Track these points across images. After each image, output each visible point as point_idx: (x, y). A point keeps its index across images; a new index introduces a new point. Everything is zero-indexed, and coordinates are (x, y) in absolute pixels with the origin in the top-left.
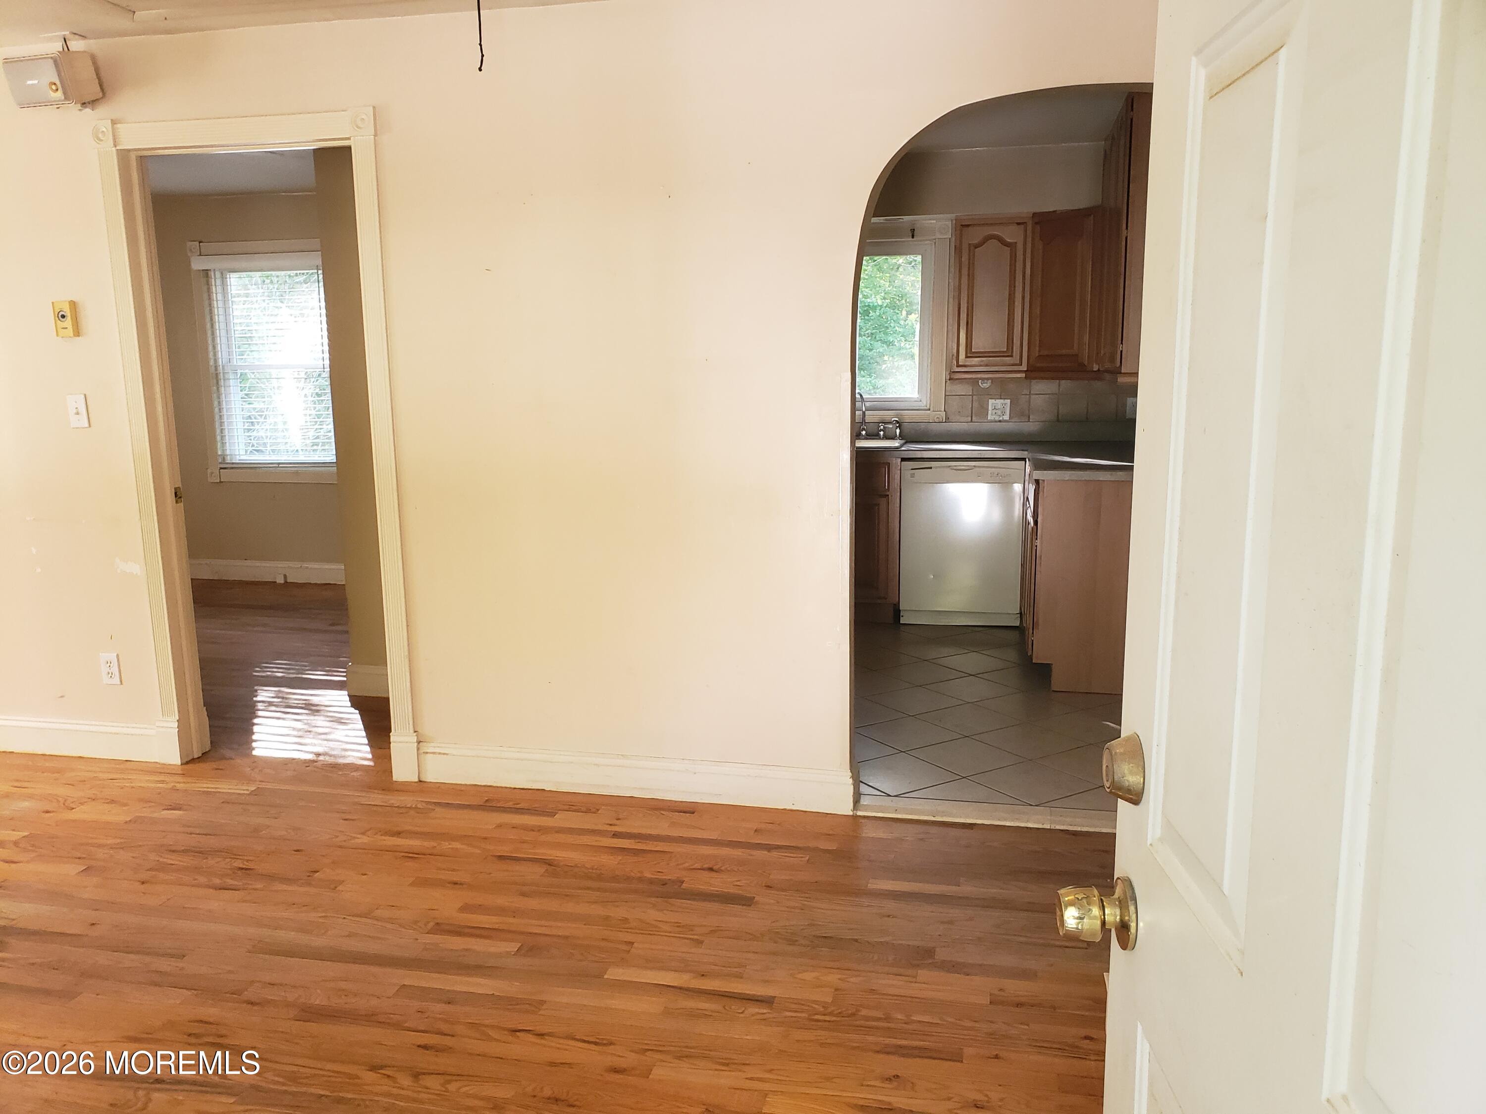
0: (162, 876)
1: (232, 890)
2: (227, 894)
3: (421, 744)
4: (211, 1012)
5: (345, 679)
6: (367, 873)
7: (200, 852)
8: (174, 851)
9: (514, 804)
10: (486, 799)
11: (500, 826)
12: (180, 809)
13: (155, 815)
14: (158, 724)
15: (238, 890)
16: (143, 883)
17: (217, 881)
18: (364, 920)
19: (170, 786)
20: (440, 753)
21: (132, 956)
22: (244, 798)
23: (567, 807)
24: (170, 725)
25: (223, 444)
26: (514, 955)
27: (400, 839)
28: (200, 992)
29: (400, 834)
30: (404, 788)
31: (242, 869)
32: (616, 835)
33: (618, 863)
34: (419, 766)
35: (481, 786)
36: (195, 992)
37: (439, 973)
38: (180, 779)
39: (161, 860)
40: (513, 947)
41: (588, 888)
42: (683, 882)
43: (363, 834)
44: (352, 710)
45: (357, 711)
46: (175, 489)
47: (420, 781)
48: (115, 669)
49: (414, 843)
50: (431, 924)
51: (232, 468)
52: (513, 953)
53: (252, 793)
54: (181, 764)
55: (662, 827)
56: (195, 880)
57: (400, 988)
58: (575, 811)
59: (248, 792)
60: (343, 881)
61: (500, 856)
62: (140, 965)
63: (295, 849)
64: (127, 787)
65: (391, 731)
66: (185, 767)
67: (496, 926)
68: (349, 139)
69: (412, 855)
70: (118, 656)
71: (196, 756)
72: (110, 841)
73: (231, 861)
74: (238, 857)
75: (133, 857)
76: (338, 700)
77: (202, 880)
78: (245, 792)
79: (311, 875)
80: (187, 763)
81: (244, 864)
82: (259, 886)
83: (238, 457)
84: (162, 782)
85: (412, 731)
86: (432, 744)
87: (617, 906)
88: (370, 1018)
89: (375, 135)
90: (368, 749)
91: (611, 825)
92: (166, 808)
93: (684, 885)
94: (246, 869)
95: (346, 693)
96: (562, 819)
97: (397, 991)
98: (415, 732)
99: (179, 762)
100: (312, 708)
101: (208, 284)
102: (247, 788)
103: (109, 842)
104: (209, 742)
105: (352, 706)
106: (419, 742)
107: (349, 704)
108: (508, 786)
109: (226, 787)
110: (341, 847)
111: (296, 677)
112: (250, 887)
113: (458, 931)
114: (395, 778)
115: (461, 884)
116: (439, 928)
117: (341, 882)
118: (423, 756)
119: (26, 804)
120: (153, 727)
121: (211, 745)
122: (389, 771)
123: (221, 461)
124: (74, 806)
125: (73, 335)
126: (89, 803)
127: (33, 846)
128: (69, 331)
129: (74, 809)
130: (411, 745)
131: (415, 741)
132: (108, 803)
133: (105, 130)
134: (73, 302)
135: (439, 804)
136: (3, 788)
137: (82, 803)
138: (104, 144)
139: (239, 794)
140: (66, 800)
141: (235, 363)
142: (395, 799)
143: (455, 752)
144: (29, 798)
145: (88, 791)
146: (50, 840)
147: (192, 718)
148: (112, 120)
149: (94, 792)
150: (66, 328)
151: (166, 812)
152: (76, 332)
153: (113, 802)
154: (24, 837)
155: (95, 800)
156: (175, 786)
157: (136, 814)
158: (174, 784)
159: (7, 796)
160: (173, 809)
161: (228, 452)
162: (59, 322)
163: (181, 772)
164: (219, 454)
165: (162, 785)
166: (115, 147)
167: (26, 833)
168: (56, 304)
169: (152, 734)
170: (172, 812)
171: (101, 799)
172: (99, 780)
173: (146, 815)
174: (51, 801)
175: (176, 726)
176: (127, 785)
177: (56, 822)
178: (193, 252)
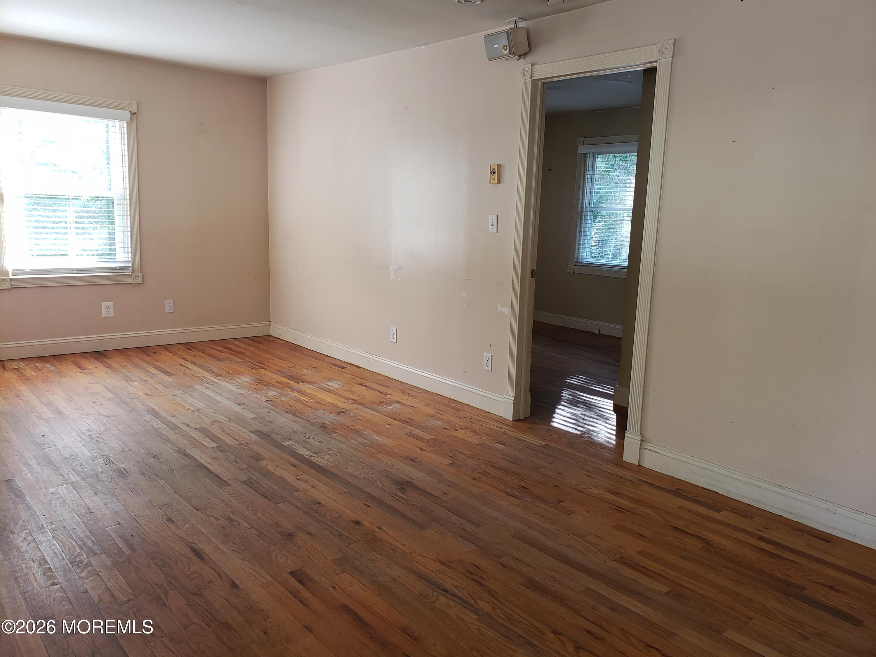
0: (484, 478)
1: (515, 497)
2: (512, 499)
3: (643, 442)
4: (483, 563)
5: (613, 393)
6: (590, 512)
7: (506, 471)
8: (494, 467)
9: (695, 497)
10: (677, 488)
11: (681, 507)
12: (503, 445)
13: (492, 445)
14: (505, 396)
15: (518, 499)
16: (474, 479)
17: (509, 490)
18: (579, 539)
19: (503, 431)
20: (654, 451)
21: (457, 517)
22: (537, 447)
23: (730, 509)
24: (510, 398)
25: (579, 252)
26: (664, 594)
27: (616, 497)
28: (481, 549)
29: (617, 494)
30: (628, 466)
31: (523, 487)
32: (761, 538)
33: (758, 559)
34: (640, 455)
35: (676, 478)
36: (478, 548)
37: (613, 588)
38: (510, 429)
39: (486, 469)
40: (664, 589)
41: (729, 569)
42: (804, 589)
43: (596, 487)
44: (613, 413)
45: (616, 414)
46: (532, 270)
47: (639, 465)
48: (490, 363)
49: (624, 502)
50: (617, 556)
51: (581, 266)
52: (664, 593)
53: (543, 446)
54: (513, 421)
55: (799, 544)
56: (498, 485)
57: (586, 589)
58: (736, 513)
59: (541, 445)
60: (575, 512)
61: (675, 527)
62: (458, 523)
63: (554, 484)
64: (484, 426)
65: (626, 430)
66: (514, 422)
67: (658, 571)
68: (656, 61)
69: (620, 509)
70: (492, 355)
71: (521, 418)
72: (468, 452)
73: (519, 481)
74: (524, 480)
75: (474, 464)
76: (608, 405)
77: (502, 487)
78: (539, 444)
79: (558, 502)
80: (516, 421)
81: (526, 485)
82: (529, 500)
83: (585, 260)
84: (501, 428)
85: (639, 433)
86: (649, 444)
87: (747, 588)
88: (562, 600)
89: (673, 58)
90: (614, 437)
91: (759, 530)
92: (498, 442)
93: (806, 592)
94: (526, 488)
95: (612, 402)
96: (724, 516)
97: (584, 590)
98: (641, 434)
99: (511, 419)
100: (589, 406)
101: (585, 161)
102: (541, 442)
103: (466, 452)
104: (530, 412)
105: (613, 411)
106: (642, 441)
107: (612, 409)
108: (694, 483)
109: (530, 439)
110: (580, 491)
111: (587, 387)
112: (525, 499)
113: (633, 566)
114: (624, 459)
115: (644, 537)
116: (622, 560)
117: (574, 512)
118: (643, 450)
119: (439, 422)
120: (502, 397)
121: (530, 415)
122: (621, 454)
123: (575, 261)
124: (457, 429)
125: (497, 183)
126: (465, 430)
127: (434, 444)
128: (495, 181)
129: (457, 430)
130: (637, 441)
131: (640, 439)
132: (473, 432)
133: (527, 69)
134: (500, 165)
135: (646, 483)
136: (431, 411)
137: (461, 429)
138: (526, 77)
139: (536, 445)
140: (455, 425)
141: (592, 207)
142: (621, 472)
143: (663, 452)
144: (440, 420)
145: (466, 423)
146: (442, 443)
147: (522, 397)
148: (532, 64)
149: (469, 425)
150: (494, 179)
151: (497, 444)
152: (499, 182)
153: (475, 432)
154: (432, 439)
155: (467, 428)
156: (506, 432)
157: (483, 442)
158: (506, 430)
159: (432, 416)
160: (501, 444)
161: (580, 257)
162: (491, 175)
163: (511, 425)
164: (576, 257)
165: (500, 430)
166: (531, 78)
167: (434, 437)
168: (490, 165)
169: (501, 401)
170: (499, 445)
171: (470, 429)
172: (473, 419)
173: (488, 443)
174: (449, 424)
175: (513, 399)
176: (484, 425)
177: (447, 435)
178: (580, 143)
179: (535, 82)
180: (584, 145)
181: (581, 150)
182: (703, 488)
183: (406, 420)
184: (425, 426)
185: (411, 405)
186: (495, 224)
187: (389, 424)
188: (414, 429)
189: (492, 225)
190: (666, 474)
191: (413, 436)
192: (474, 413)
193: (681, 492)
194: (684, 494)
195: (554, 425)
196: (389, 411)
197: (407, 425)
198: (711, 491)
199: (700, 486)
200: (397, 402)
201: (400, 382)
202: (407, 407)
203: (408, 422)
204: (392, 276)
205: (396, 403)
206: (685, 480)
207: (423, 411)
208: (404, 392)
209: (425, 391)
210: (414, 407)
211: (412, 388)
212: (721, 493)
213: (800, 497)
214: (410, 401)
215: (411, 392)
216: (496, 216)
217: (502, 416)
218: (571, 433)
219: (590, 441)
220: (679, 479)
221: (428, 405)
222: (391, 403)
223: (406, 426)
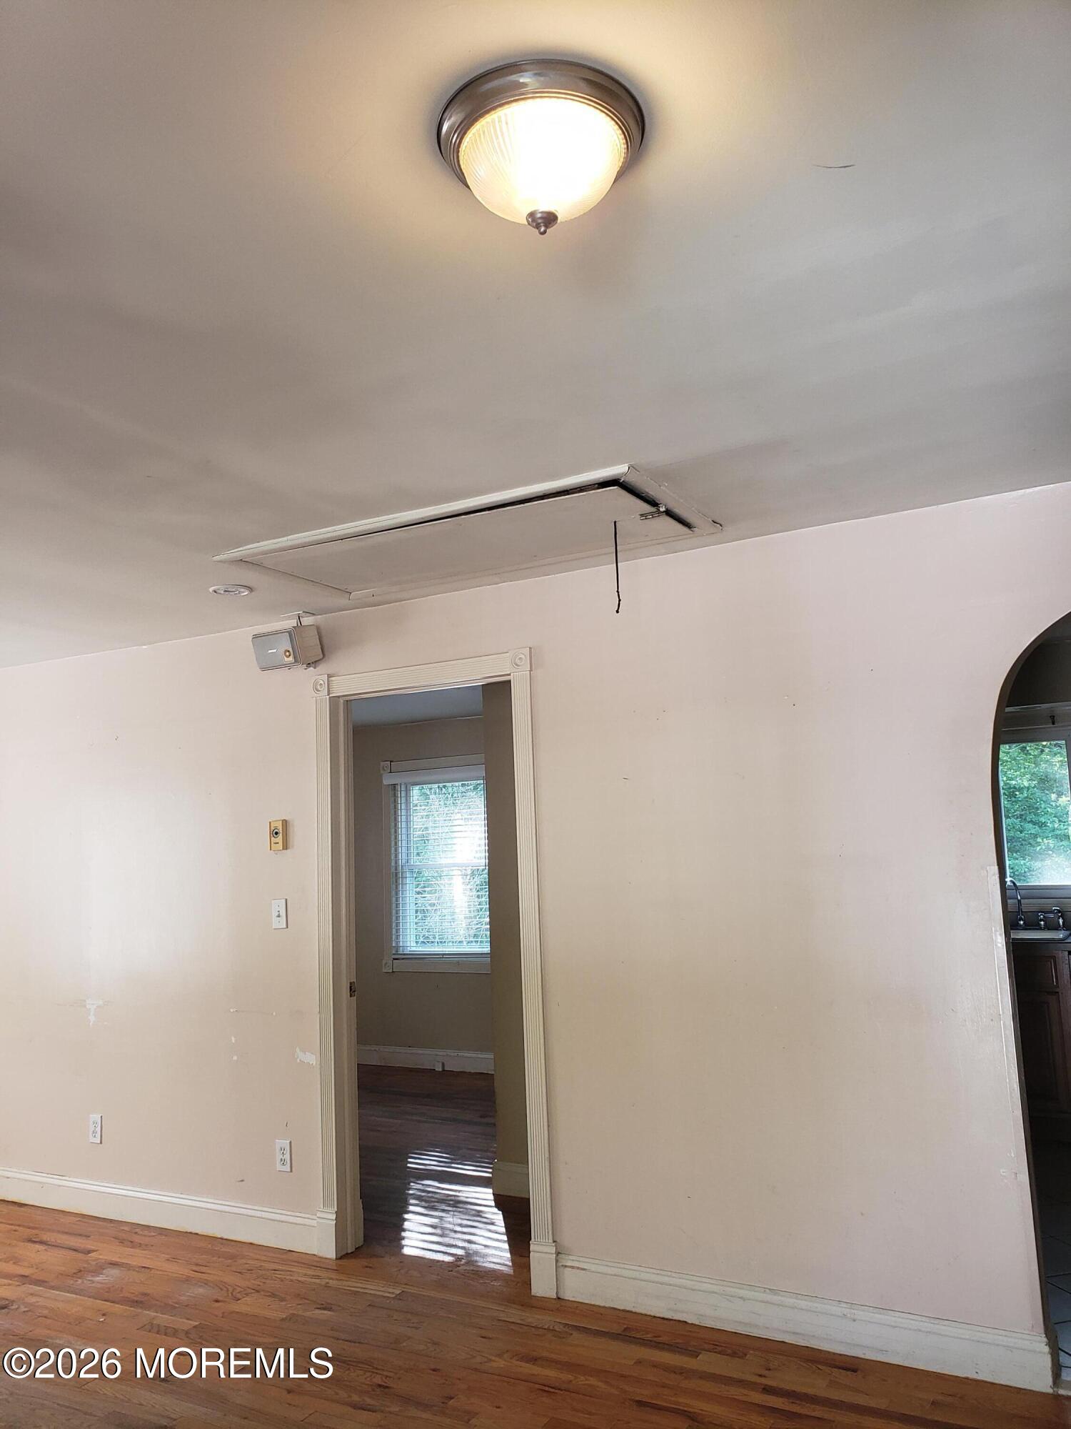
1: (370, 1410)
2: (365, 1415)
3: (560, 1256)
5: (490, 1175)
6: (501, 1406)
9: (656, 1337)
10: (625, 1326)
11: (639, 1362)
12: (330, 1309)
13: (308, 1314)
14: (319, 1214)
15: (375, 1412)
16: (289, 1391)
17: (356, 1398)
19: (323, 1282)
20: (578, 1268)
22: (388, 1302)
23: (710, 1347)
24: (328, 1217)
25: (398, 937)
27: (536, 1368)
29: (536, 1360)
30: (542, 1304)
31: (381, 1386)
32: (766, 1390)
34: (557, 1279)
35: (619, 1310)
38: (334, 1275)
43: (500, 1356)
44: (495, 1210)
45: (501, 1212)
46: (351, 983)
47: (559, 1298)
48: (287, 1157)
49: (550, 1374)
51: (403, 959)
53: (399, 1297)
54: (337, 1259)
55: (819, 1386)
56: (336, 1394)
58: (719, 1353)
59: (394, 1296)
60: (477, 1414)
61: (639, 1401)
63: (432, 1368)
64: (287, 1280)
65: (531, 1239)
66: (339, 1262)
68: (509, 675)
69: (546, 1389)
70: (290, 1142)
71: (350, 1251)
73: (371, 1376)
74: (378, 1372)
76: (485, 1196)
78: (390, 1295)
79: (446, 1401)
80: (341, 1258)
81: (383, 1381)
82: (395, 1408)
83: (409, 948)
84: (318, 1277)
85: (551, 1241)
86: (571, 1257)
89: (531, 670)
90: (508, 1255)
91: (760, 1376)
92: (318, 1307)
94: (385, 1387)
95: (492, 1192)
96: (705, 1362)
98: (554, 1242)
99: (334, 1256)
100: (456, 1204)
101: (395, 796)
102: (392, 1291)
104: (363, 1237)
105: (496, 1206)
106: (558, 1253)
107: (493, 1203)
108: (647, 1313)
109: (375, 1288)
110: (477, 1370)
111: (447, 1171)
112: (387, 1408)
114: (533, 1294)
117: (475, 1414)
118: (561, 1269)
119: (201, 1290)
120: (314, 1217)
121: (364, 1241)
122: (528, 1283)
123: (394, 952)
124: (240, 1297)
125: (283, 849)
126: (253, 1295)
127: (201, 1337)
128: (280, 846)
129: (239, 1299)
130: (550, 1256)
131: (554, 1252)
132: (269, 1296)
133: (322, 683)
134: (286, 821)
135: (577, 1328)
136: (185, 1271)
137: (247, 1294)
138: (321, 694)
139: (385, 1297)
140: (234, 1289)
141: (412, 863)
142: (533, 1318)
143: (593, 1268)
144: (203, 1284)
145: (253, 1282)
146: (216, 1333)
147: (349, 1210)
148: (328, 675)
149: (259, 1283)
150: (278, 843)
151: (317, 1311)
152: (286, 847)
153: (273, 1295)
154: (195, 1327)
155: (258, 1291)
156: (328, 1283)
157: (291, 1312)
158: (327, 1280)
159: (187, 1280)
160: (324, 1309)
161: (401, 944)
162: (273, 838)
163: (335, 1268)
164: (394, 945)
165: (318, 1281)
166: (328, 695)
167: (197, 1323)
168: (270, 823)
169: (313, 1225)
170: (323, 1312)
171: (263, 1291)
172: (264, 1270)
173: (300, 1313)
174: (222, 1289)
175: (334, 1217)
176: (288, 1277)
177: (223, 1313)
178: (384, 770)
179: (334, 701)
180: (391, 772)
181: (388, 780)
182: (663, 1318)
183: (136, 1299)
184: (176, 1303)
185: (140, 1265)
186: (283, 913)
187: (104, 1315)
188: (155, 1314)
189: (279, 916)
190: (602, 1305)
191: (156, 1330)
192: (264, 1258)
193: (633, 1334)
194: (638, 1336)
195: (407, 1251)
196: (99, 1286)
197: (141, 1308)
198: (675, 1320)
199: (658, 1315)
200: (111, 1264)
201: (111, 1221)
202: (134, 1270)
203: (141, 1302)
204: (92, 1018)
205: (110, 1267)
206: (634, 1310)
207: (166, 1273)
208: (122, 1242)
209: (163, 1232)
210: (148, 1268)
211: (137, 1230)
212: (690, 1322)
213: (803, 1304)
214: (137, 1258)
215: (136, 1239)
216: (284, 901)
217: (316, 1253)
218: (438, 1261)
219: (473, 1270)
220: (624, 1311)
221: (174, 1259)
222: (99, 1269)
223: (140, 1311)
